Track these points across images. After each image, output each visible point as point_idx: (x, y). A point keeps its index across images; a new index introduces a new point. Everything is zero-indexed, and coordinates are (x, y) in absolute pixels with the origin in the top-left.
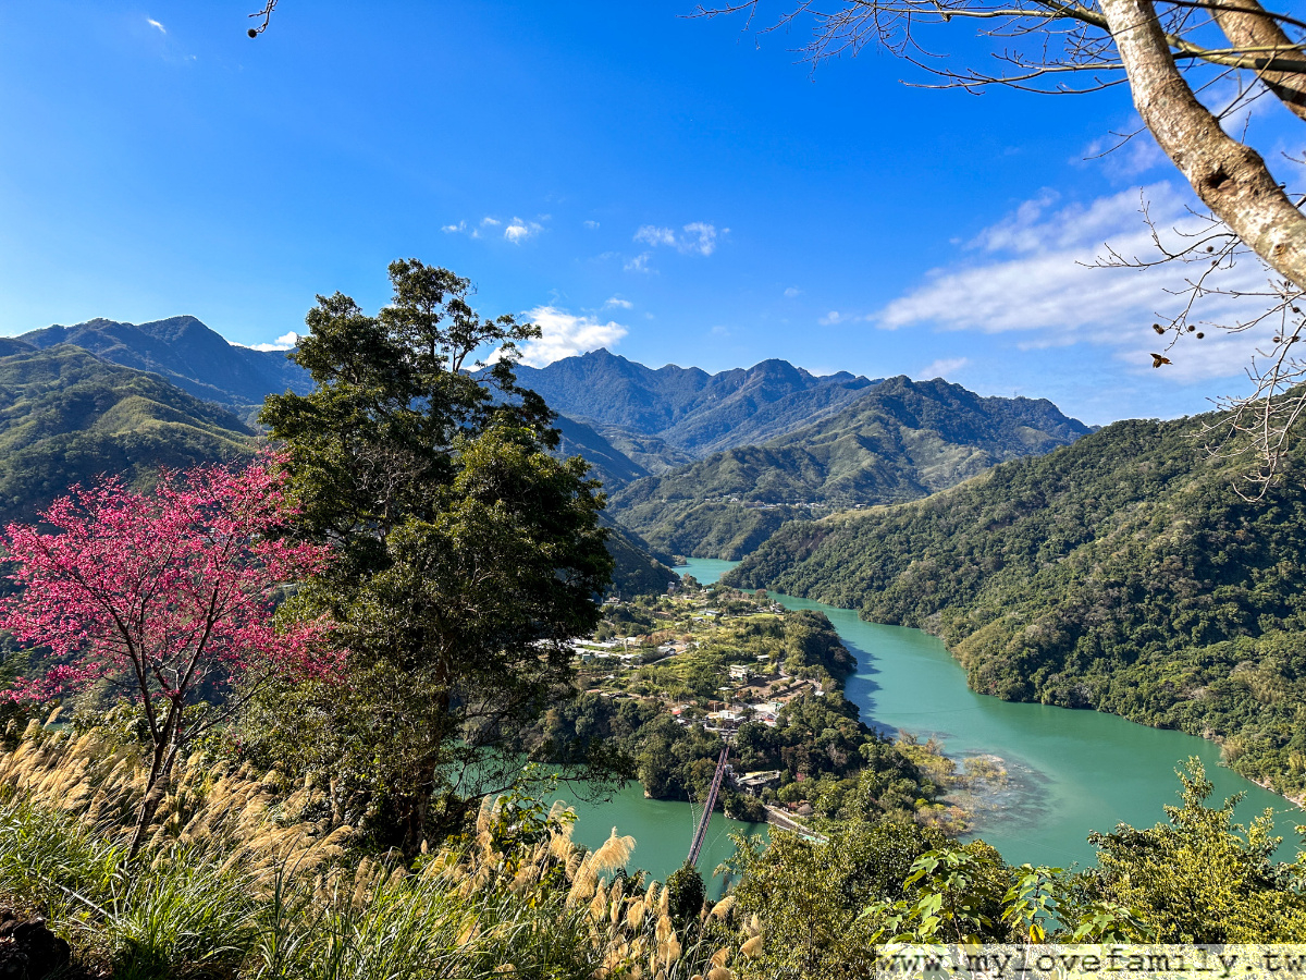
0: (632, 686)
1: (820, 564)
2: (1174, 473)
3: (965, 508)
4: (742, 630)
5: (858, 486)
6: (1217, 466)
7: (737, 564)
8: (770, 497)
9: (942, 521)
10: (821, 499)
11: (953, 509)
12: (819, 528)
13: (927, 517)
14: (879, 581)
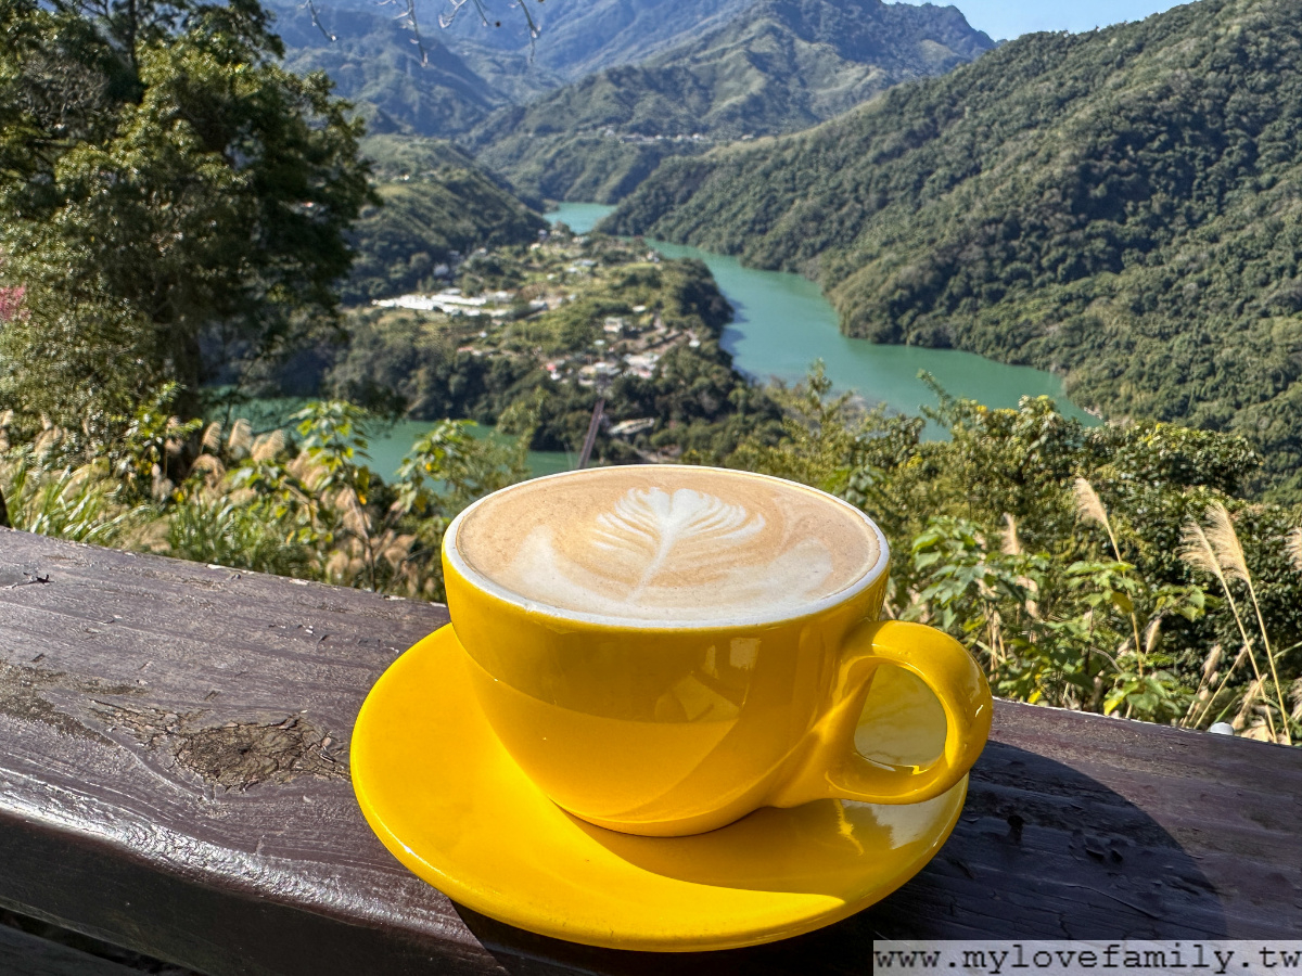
0: (504, 343)
1: (701, 207)
2: (1073, 95)
3: (855, 139)
4: (618, 282)
5: (746, 115)
6: (1118, 87)
7: (613, 209)
8: (649, 129)
9: (831, 154)
10: (705, 130)
11: (843, 140)
12: (701, 166)
13: (816, 150)
14: (761, 224)
